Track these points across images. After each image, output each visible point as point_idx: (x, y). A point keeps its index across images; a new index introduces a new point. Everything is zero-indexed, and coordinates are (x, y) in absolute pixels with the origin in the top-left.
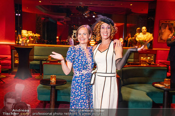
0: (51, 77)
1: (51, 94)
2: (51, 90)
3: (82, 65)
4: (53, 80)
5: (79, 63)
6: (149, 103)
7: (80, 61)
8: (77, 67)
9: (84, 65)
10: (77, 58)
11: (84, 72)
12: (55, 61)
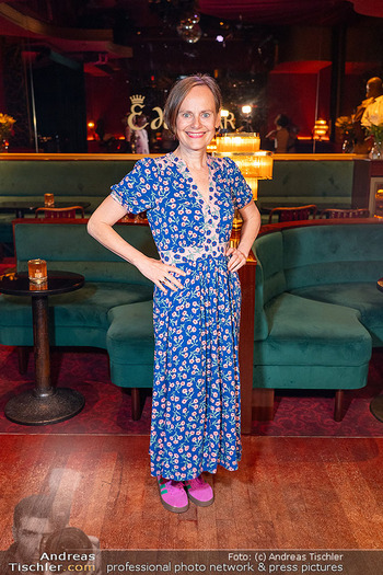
1: (35, 323)
3: (180, 228)
5: (170, 221)
7: (172, 214)
8: (168, 237)
9: (188, 229)
10: (162, 205)
11: (192, 253)
12: (67, 212)
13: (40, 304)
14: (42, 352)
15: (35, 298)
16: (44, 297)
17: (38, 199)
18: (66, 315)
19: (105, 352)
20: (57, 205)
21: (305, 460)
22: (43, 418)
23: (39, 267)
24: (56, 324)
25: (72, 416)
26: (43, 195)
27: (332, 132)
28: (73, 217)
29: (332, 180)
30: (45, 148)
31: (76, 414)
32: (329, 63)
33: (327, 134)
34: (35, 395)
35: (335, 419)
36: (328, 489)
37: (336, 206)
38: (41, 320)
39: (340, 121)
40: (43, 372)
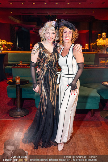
0: (16, 78)
1: (17, 92)
2: (17, 89)
4: (18, 81)
6: (97, 98)
12: (25, 65)
13: (18, 87)
14: (18, 99)
15: (17, 86)
16: (19, 86)
17: (18, 62)
18: (25, 90)
19: (34, 99)
20: (22, 64)
21: (84, 127)
22: (18, 116)
23: (18, 78)
24: (22, 92)
25: (26, 115)
26: (19, 61)
27: (89, 47)
28: (26, 66)
29: (89, 58)
30: (20, 50)
31: (27, 115)
32: (89, 31)
33: (88, 48)
34: (17, 110)
35: (91, 116)
36: (90, 134)
37: (90, 64)
38: (18, 91)
39: (91, 44)
40: (19, 104)
